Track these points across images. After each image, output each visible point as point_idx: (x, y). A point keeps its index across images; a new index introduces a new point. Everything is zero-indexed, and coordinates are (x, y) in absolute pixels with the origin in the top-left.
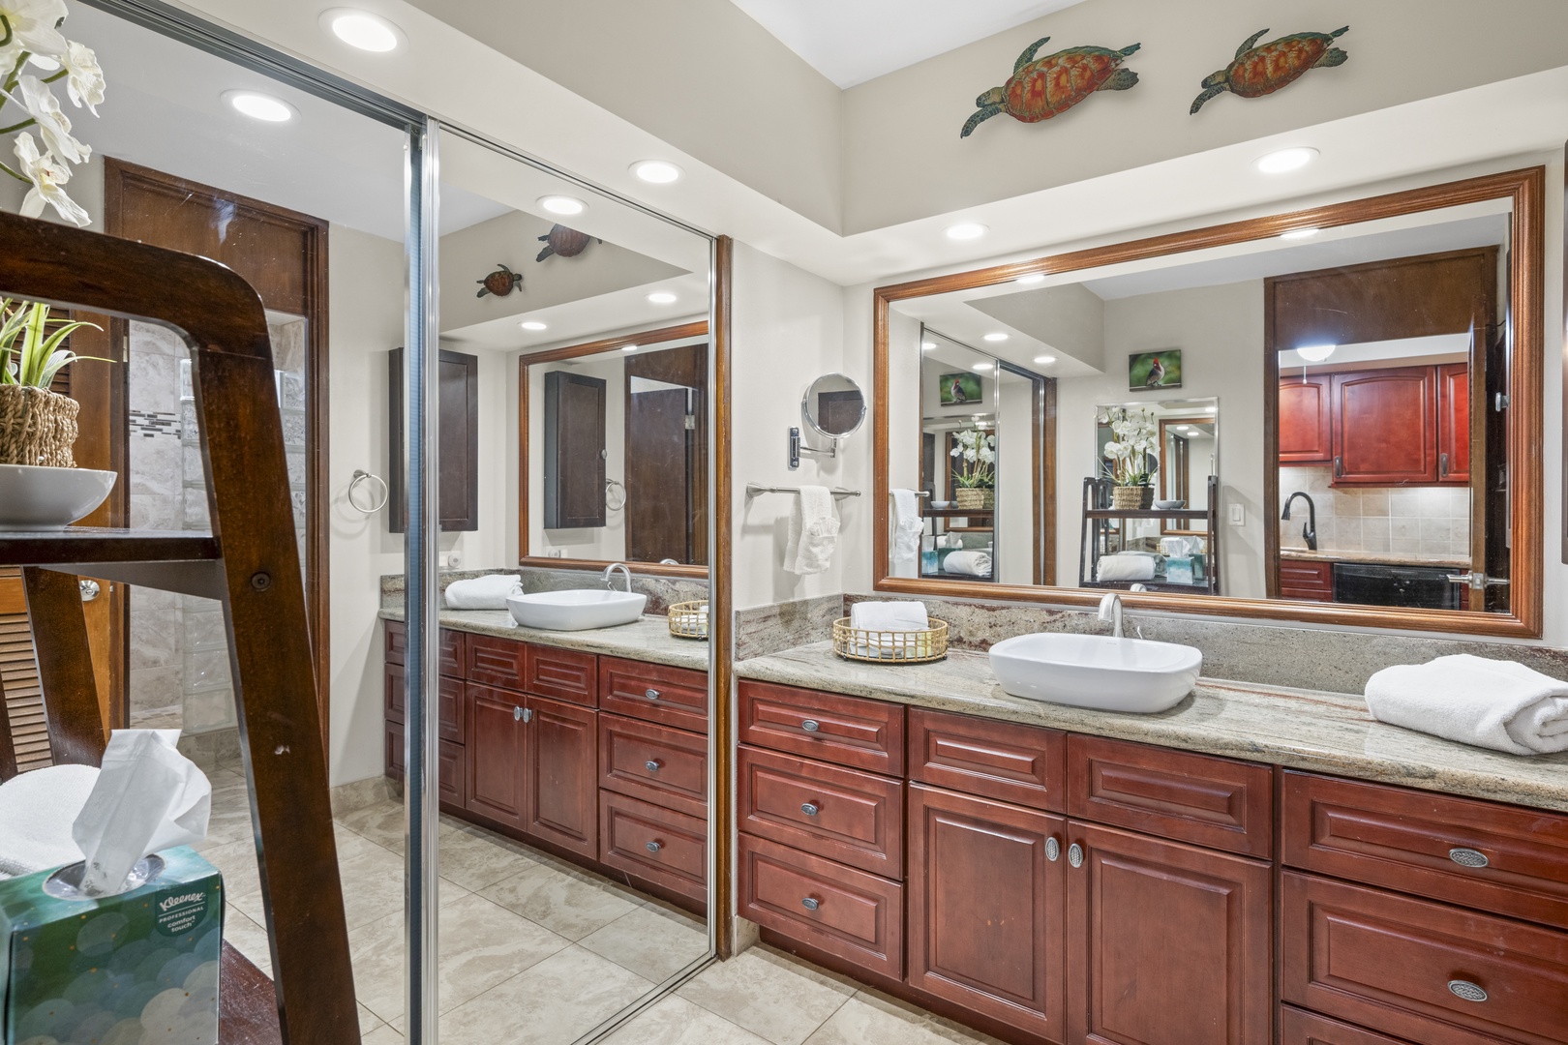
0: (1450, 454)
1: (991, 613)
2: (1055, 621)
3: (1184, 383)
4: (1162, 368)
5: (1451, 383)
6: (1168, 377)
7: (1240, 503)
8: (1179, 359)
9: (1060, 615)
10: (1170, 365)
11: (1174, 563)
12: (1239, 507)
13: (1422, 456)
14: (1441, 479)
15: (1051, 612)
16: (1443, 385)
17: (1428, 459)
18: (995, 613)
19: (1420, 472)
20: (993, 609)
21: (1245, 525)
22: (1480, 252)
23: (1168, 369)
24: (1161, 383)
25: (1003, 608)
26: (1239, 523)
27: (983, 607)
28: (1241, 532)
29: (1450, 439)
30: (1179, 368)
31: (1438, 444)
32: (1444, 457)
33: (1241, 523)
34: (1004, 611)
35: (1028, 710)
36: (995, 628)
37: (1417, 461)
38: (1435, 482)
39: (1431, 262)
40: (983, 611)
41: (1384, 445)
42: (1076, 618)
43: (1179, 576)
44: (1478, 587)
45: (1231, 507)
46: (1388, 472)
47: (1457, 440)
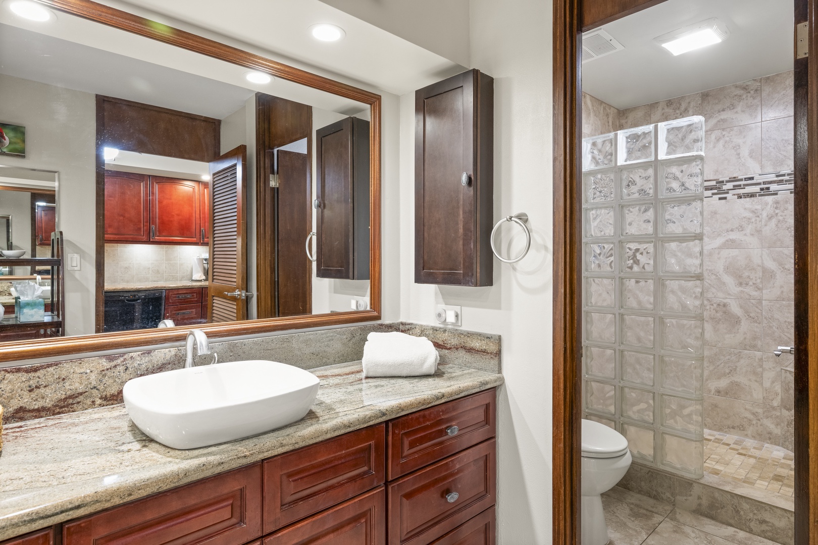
0: (156, 226)
1: (33, 374)
2: (115, 366)
3: (27, 154)
4: (6, 138)
5: (156, 187)
6: (12, 147)
7: (77, 253)
8: (23, 133)
9: (122, 359)
10: (15, 137)
11: (28, 304)
12: (76, 257)
13: (142, 226)
14: (151, 240)
15: (110, 358)
16: (153, 188)
17: (145, 228)
18: (38, 374)
19: (141, 235)
20: (36, 370)
21: (80, 270)
22: (214, 121)
23: (12, 140)
24: (5, 150)
25: (49, 366)
26: (76, 268)
27: (18, 370)
28: (77, 275)
29: (156, 218)
30: (24, 141)
31: (150, 220)
32: (153, 227)
33: (78, 268)
34: (51, 369)
35: (232, 454)
36: (37, 391)
37: (140, 229)
38: (148, 242)
39: (192, 118)
40: (20, 374)
41: (122, 218)
42: (139, 358)
43: (32, 316)
44: (243, 298)
45: (70, 256)
46: (124, 235)
47: (159, 219)
